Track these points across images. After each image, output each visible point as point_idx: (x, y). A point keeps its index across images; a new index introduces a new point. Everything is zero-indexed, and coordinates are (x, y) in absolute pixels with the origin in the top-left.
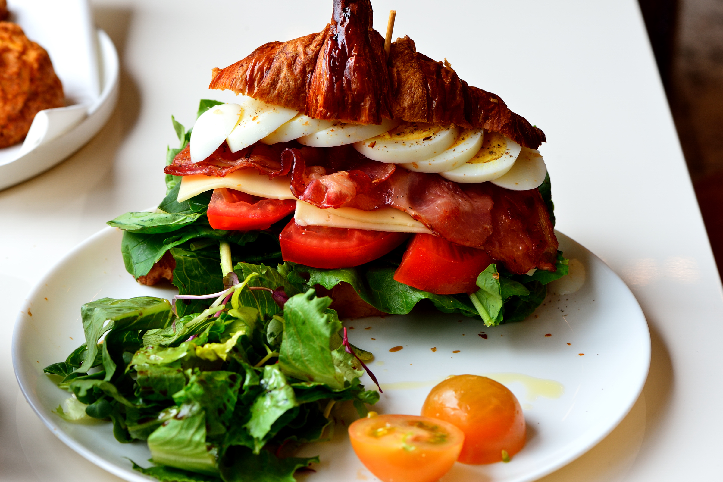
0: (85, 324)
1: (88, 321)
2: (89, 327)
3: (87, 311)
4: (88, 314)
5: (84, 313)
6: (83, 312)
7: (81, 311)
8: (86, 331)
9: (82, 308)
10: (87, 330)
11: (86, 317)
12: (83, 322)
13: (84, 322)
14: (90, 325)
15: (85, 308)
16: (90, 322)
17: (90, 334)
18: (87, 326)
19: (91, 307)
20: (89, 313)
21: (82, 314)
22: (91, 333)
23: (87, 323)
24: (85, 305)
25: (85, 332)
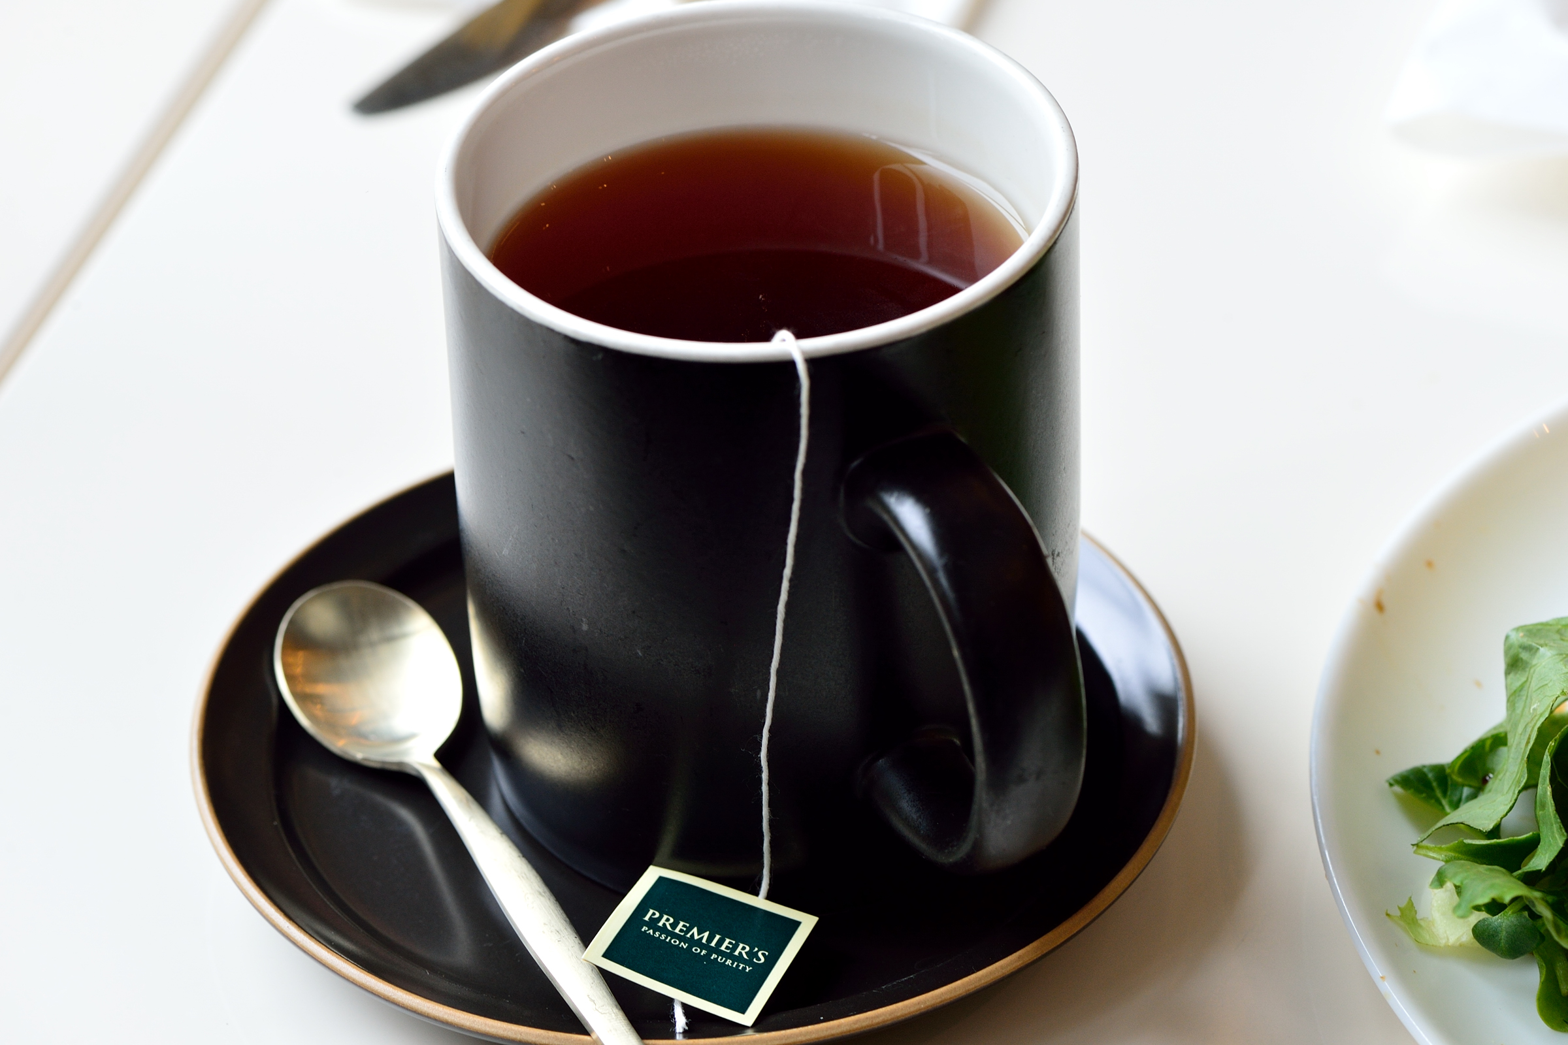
0: (1509, 680)
1: (1518, 676)
2: (1520, 691)
3: (1520, 650)
4: (1522, 659)
5: (1512, 652)
6: (1508, 648)
7: (1505, 645)
8: (1511, 699)
9: (1507, 637)
10: (1514, 697)
11: (1515, 664)
12: (1507, 673)
13: (1509, 673)
14: (1522, 687)
15: (1517, 638)
16: (1524, 679)
17: (1518, 711)
18: (1515, 688)
19: (1530, 643)
20: (1524, 655)
21: (1506, 652)
22: (1521, 709)
23: (1518, 679)
24: (1517, 629)
25: (1508, 701)
